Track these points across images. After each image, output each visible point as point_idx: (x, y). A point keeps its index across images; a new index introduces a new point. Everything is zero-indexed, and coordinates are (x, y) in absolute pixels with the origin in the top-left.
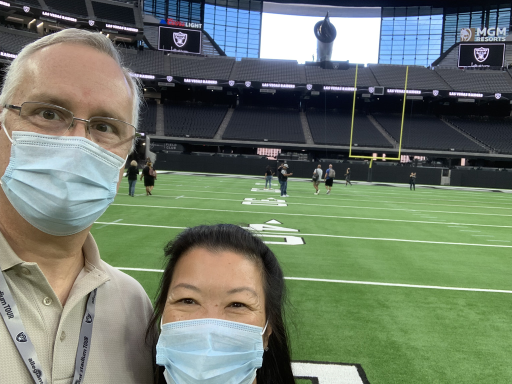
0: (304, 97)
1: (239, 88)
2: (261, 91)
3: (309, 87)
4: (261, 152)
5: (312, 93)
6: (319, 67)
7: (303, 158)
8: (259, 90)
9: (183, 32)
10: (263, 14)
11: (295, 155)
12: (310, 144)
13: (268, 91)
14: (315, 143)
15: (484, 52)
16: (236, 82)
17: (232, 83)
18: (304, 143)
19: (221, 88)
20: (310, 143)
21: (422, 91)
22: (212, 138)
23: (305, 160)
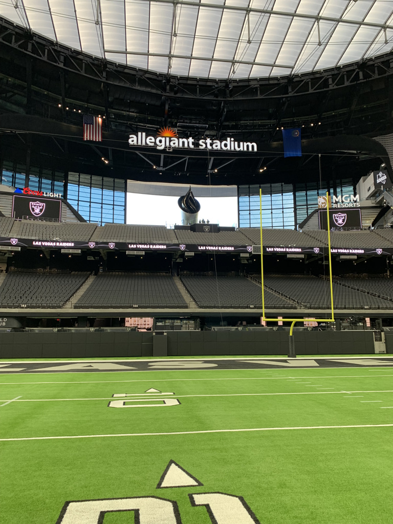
0: (176, 259)
1: (101, 250)
2: (127, 252)
3: (182, 247)
4: (130, 322)
5: (186, 254)
6: (189, 231)
7: (189, 327)
8: (126, 252)
9: (42, 201)
10: (128, 193)
11: (177, 323)
12: (193, 309)
13: (135, 253)
14: (201, 307)
15: (342, 217)
16: (97, 243)
17: (92, 245)
18: (186, 307)
19: (79, 251)
20: (194, 307)
21: (302, 249)
22: (60, 307)
23: (192, 330)
